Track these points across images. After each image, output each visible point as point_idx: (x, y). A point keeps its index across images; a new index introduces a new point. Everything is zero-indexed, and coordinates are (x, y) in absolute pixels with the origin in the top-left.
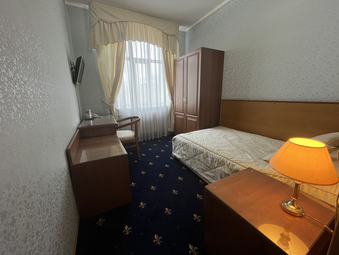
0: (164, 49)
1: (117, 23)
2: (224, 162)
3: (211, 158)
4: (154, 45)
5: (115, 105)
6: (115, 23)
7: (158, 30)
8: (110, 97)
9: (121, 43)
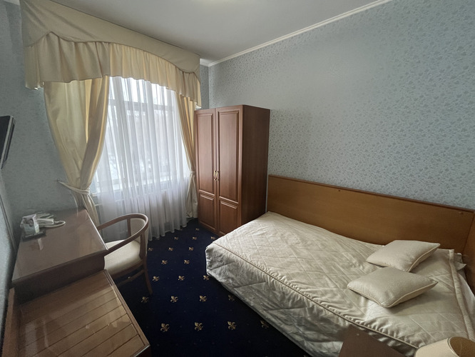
0: (178, 94)
1: (89, 44)
2: (304, 303)
3: (280, 292)
4: (162, 85)
5: (90, 191)
6: (86, 43)
7: (167, 63)
8: (78, 176)
9: (99, 81)
